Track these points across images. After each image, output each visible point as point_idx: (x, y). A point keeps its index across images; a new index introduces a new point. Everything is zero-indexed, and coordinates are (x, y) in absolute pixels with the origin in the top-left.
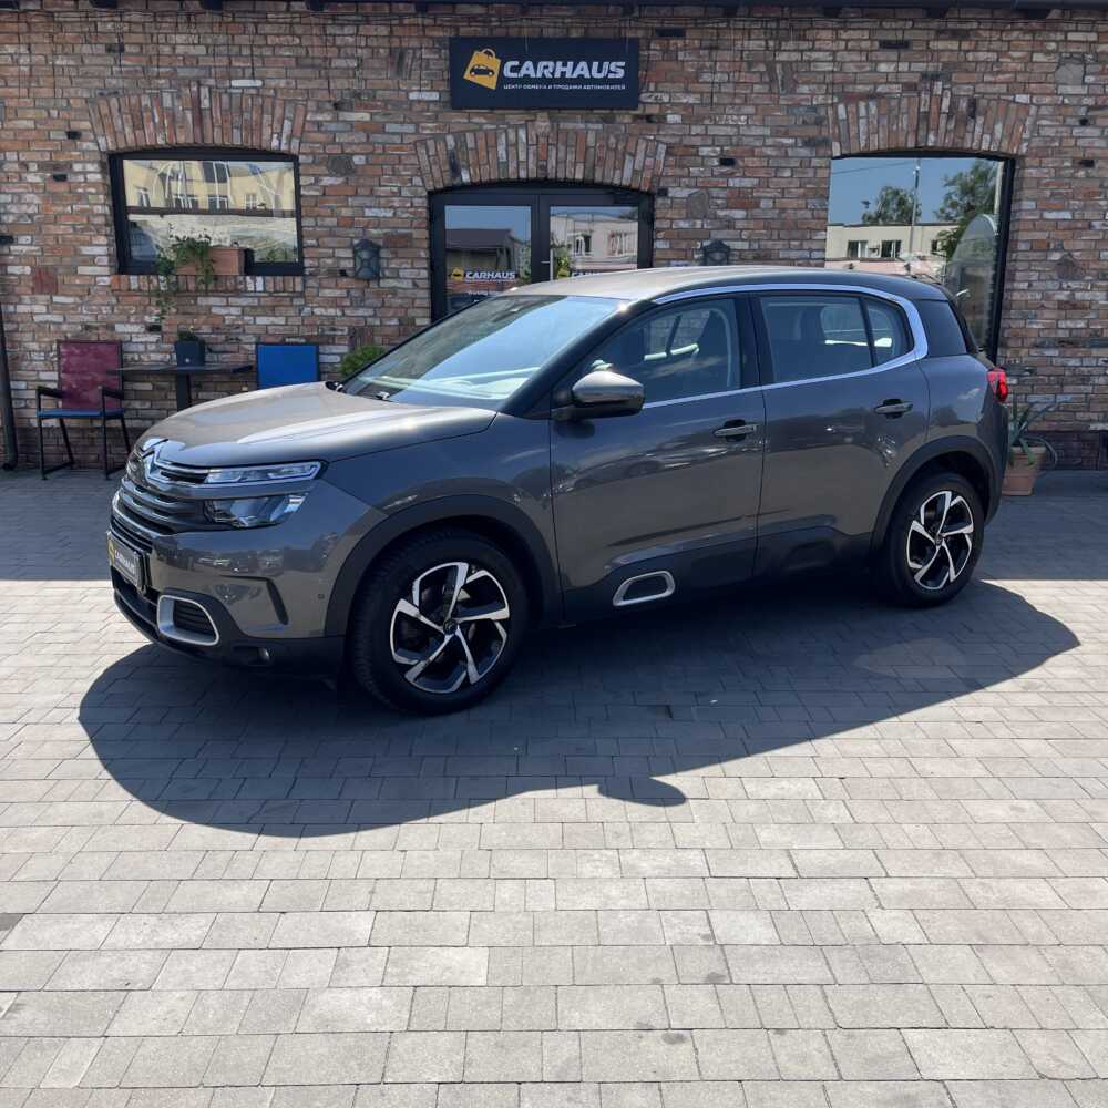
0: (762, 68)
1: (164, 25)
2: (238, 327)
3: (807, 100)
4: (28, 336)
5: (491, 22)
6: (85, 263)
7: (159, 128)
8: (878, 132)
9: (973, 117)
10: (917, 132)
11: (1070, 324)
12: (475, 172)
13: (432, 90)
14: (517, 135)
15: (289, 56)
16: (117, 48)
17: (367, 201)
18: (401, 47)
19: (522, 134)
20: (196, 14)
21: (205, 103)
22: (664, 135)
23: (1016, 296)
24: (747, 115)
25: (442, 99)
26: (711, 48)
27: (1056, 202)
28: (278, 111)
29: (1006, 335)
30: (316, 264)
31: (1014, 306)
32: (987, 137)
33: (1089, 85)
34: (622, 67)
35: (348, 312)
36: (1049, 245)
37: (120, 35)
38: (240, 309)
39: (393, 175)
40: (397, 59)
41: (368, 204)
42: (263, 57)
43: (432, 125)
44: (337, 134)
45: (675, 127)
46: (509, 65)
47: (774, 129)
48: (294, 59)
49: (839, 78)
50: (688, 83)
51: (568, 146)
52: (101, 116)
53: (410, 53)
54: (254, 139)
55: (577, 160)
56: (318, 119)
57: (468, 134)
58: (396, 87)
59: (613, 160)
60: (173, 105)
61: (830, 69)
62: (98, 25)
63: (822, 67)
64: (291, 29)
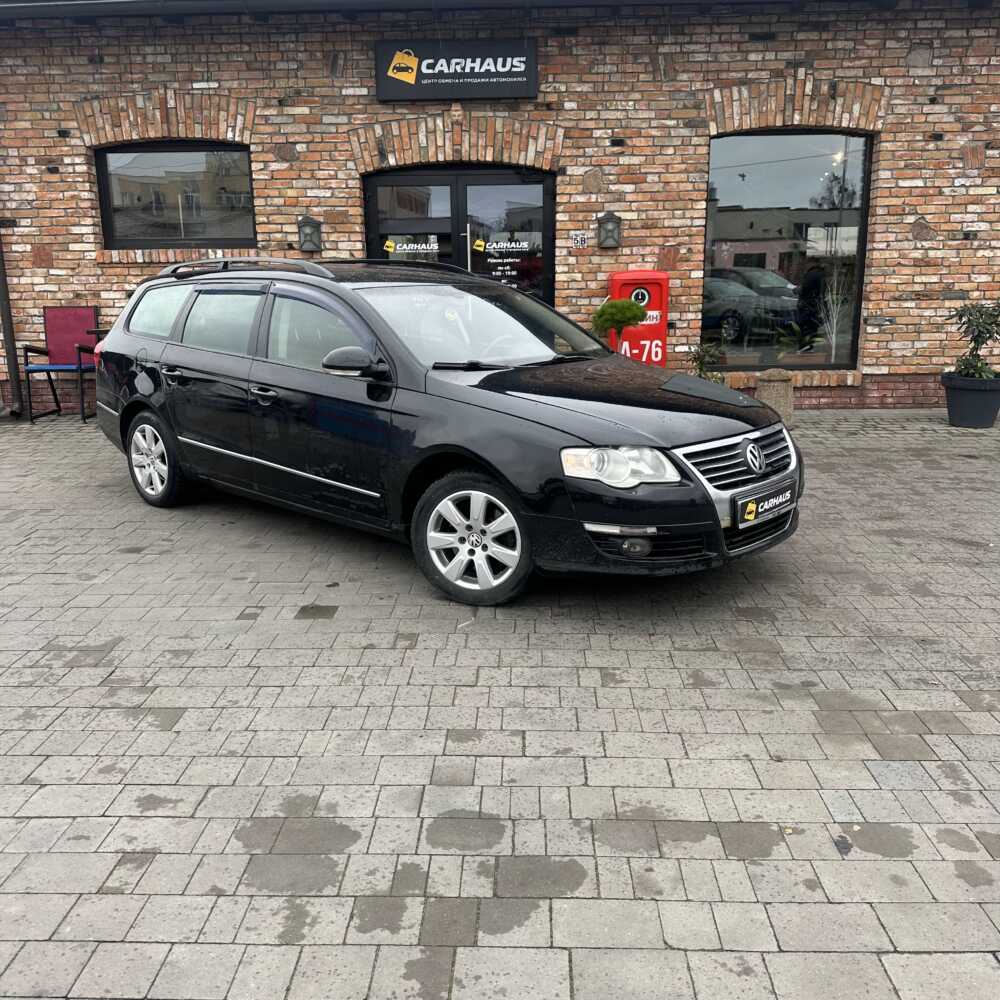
0: (646, 60)
1: (136, 38)
3: (687, 86)
4: (30, 303)
5: (410, 26)
6: (76, 242)
7: (134, 125)
8: (749, 113)
9: (833, 97)
10: (784, 111)
11: (924, 279)
12: (400, 157)
13: (362, 86)
14: (435, 123)
15: (238, 61)
16: (97, 59)
17: (310, 183)
18: (334, 50)
19: (439, 122)
20: (163, 27)
21: (171, 103)
22: (562, 120)
23: (876, 254)
24: (635, 101)
25: (371, 94)
26: (599, 44)
27: (909, 172)
28: (232, 108)
29: (868, 289)
30: (268, 239)
31: (875, 264)
32: (846, 116)
33: (937, 66)
34: (523, 62)
36: (904, 210)
37: (98, 46)
39: (331, 160)
40: (331, 63)
41: (310, 186)
42: (218, 62)
43: (362, 116)
44: (282, 126)
45: (572, 113)
46: (425, 63)
47: (658, 112)
48: (244, 65)
49: (713, 66)
50: (582, 74)
51: (479, 131)
52: (86, 116)
53: (342, 55)
54: (212, 132)
55: (488, 144)
56: (266, 113)
57: (393, 123)
58: (331, 85)
59: (518, 143)
60: (145, 105)
61: (706, 59)
62: (82, 39)
63: (699, 57)
64: (241, 38)
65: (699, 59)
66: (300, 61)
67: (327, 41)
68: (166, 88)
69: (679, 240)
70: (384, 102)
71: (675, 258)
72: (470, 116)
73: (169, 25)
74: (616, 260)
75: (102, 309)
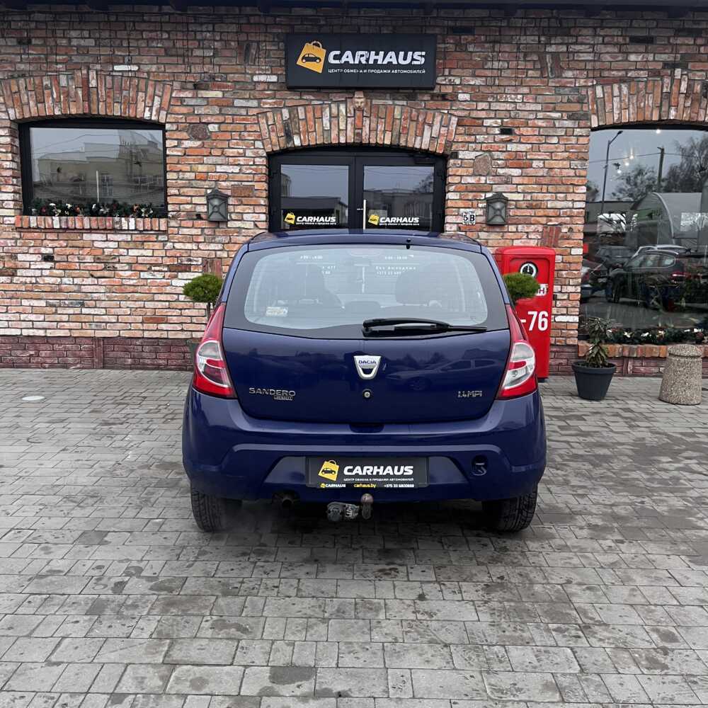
0: (535, 58)
1: (63, 23)
2: (115, 257)
3: (571, 83)
5: (319, 20)
7: (57, 102)
8: (628, 108)
9: (706, 97)
10: (660, 107)
12: (305, 137)
13: (272, 74)
14: (338, 109)
15: (157, 47)
16: (25, 41)
17: (219, 160)
18: (248, 40)
19: (342, 108)
20: (89, 13)
21: (93, 83)
22: (456, 110)
24: (523, 94)
25: (280, 81)
26: (495, 42)
28: (150, 90)
30: (178, 209)
34: (423, 56)
35: (202, 246)
37: (27, 30)
38: (117, 243)
39: (241, 139)
40: (245, 52)
41: (220, 163)
42: (138, 47)
43: (271, 101)
44: (196, 108)
45: (465, 103)
46: (333, 54)
47: (544, 105)
48: (163, 50)
49: (598, 65)
50: (475, 69)
51: (379, 118)
52: (11, 91)
53: (255, 45)
54: (131, 111)
55: (386, 129)
56: (182, 96)
57: (299, 108)
58: (244, 72)
59: (415, 129)
60: (68, 84)
61: (591, 58)
62: (12, 23)
63: (583, 56)
64: (161, 26)
65: (583, 59)
66: (214, 48)
67: (242, 32)
68: (89, 69)
69: (560, 220)
70: (291, 89)
71: (558, 234)
72: (371, 103)
73: (94, 11)
74: (502, 236)
75: (18, 271)
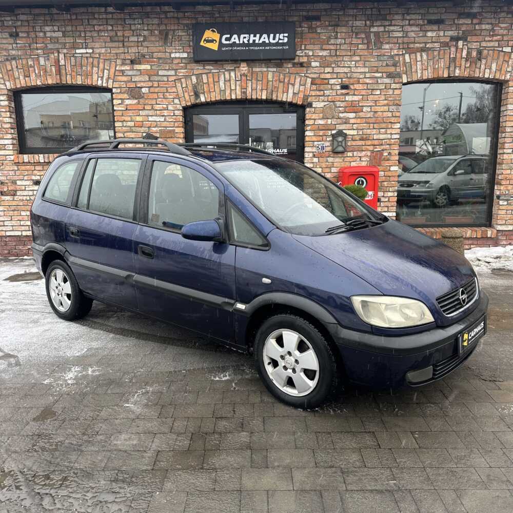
0: (363, 36)
1: (40, 21)
3: (388, 52)
5: (214, 14)
6: (1, 149)
7: (38, 76)
8: (427, 69)
9: (480, 60)
10: (449, 68)
12: (208, 96)
13: (183, 52)
14: (230, 75)
15: (105, 36)
16: (14, 35)
17: (151, 113)
18: (166, 29)
19: (233, 74)
20: (57, 14)
21: (62, 62)
22: (310, 73)
23: (505, 156)
24: (356, 61)
25: (189, 57)
26: (335, 26)
28: (101, 66)
29: (500, 177)
30: (124, 147)
31: (504, 162)
32: (487, 71)
34: (286, 37)
37: (15, 27)
39: (164, 98)
40: (165, 37)
41: (151, 114)
42: (92, 37)
43: (184, 71)
44: (133, 77)
45: (316, 69)
46: (224, 37)
47: (370, 68)
48: (109, 37)
49: (406, 40)
50: (323, 45)
51: (257, 80)
52: (7, 70)
53: (171, 33)
54: (88, 80)
55: (263, 88)
56: (123, 69)
57: (203, 75)
58: (164, 51)
59: (282, 88)
60: (45, 64)
61: (401, 35)
62: (5, 22)
63: (396, 34)
64: (107, 22)
65: (396, 36)
66: (144, 36)
67: (162, 24)
68: (59, 53)
69: (383, 147)
70: (197, 62)
71: (380, 158)
72: (252, 70)
73: (61, 12)
74: (343, 160)
75: (18, 192)
